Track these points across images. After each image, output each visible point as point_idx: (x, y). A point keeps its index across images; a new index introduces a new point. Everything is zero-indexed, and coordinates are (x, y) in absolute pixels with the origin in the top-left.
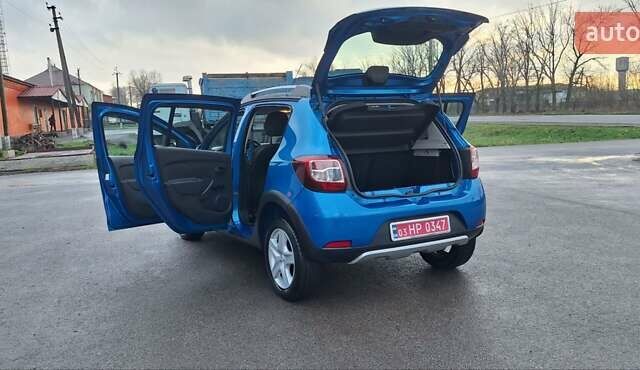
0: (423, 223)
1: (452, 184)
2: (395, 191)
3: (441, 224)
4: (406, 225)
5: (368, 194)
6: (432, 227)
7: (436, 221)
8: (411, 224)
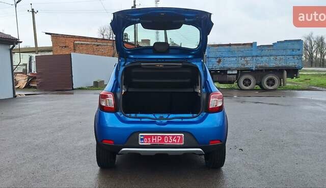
0: (163, 137)
1: (195, 115)
2: (151, 116)
3: (177, 139)
4: (150, 137)
5: (133, 115)
6: (169, 140)
7: (173, 136)
8: (154, 136)
